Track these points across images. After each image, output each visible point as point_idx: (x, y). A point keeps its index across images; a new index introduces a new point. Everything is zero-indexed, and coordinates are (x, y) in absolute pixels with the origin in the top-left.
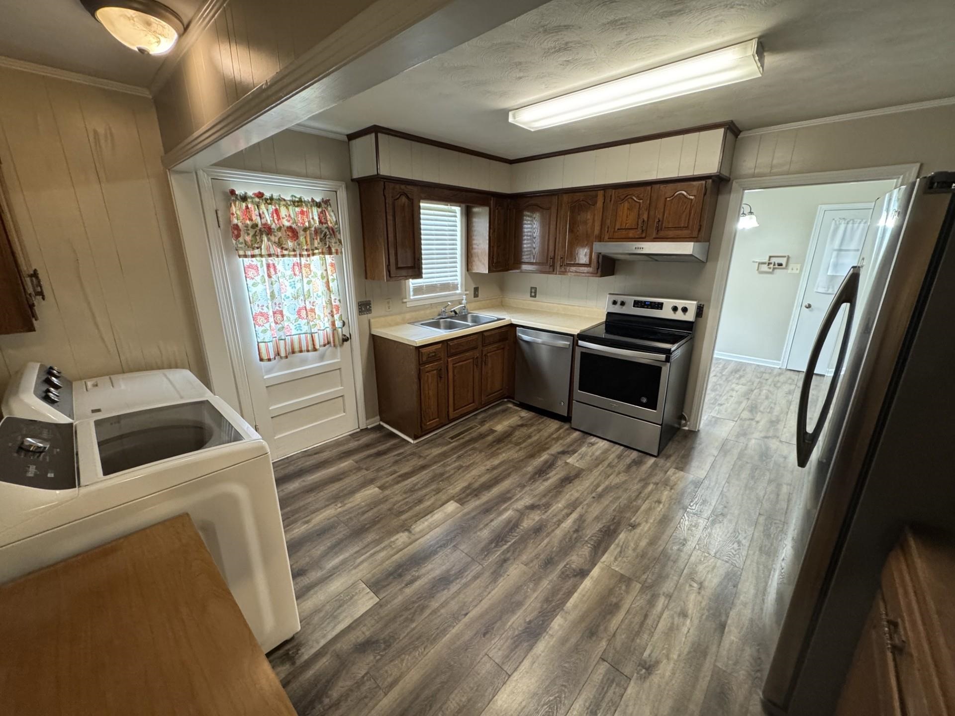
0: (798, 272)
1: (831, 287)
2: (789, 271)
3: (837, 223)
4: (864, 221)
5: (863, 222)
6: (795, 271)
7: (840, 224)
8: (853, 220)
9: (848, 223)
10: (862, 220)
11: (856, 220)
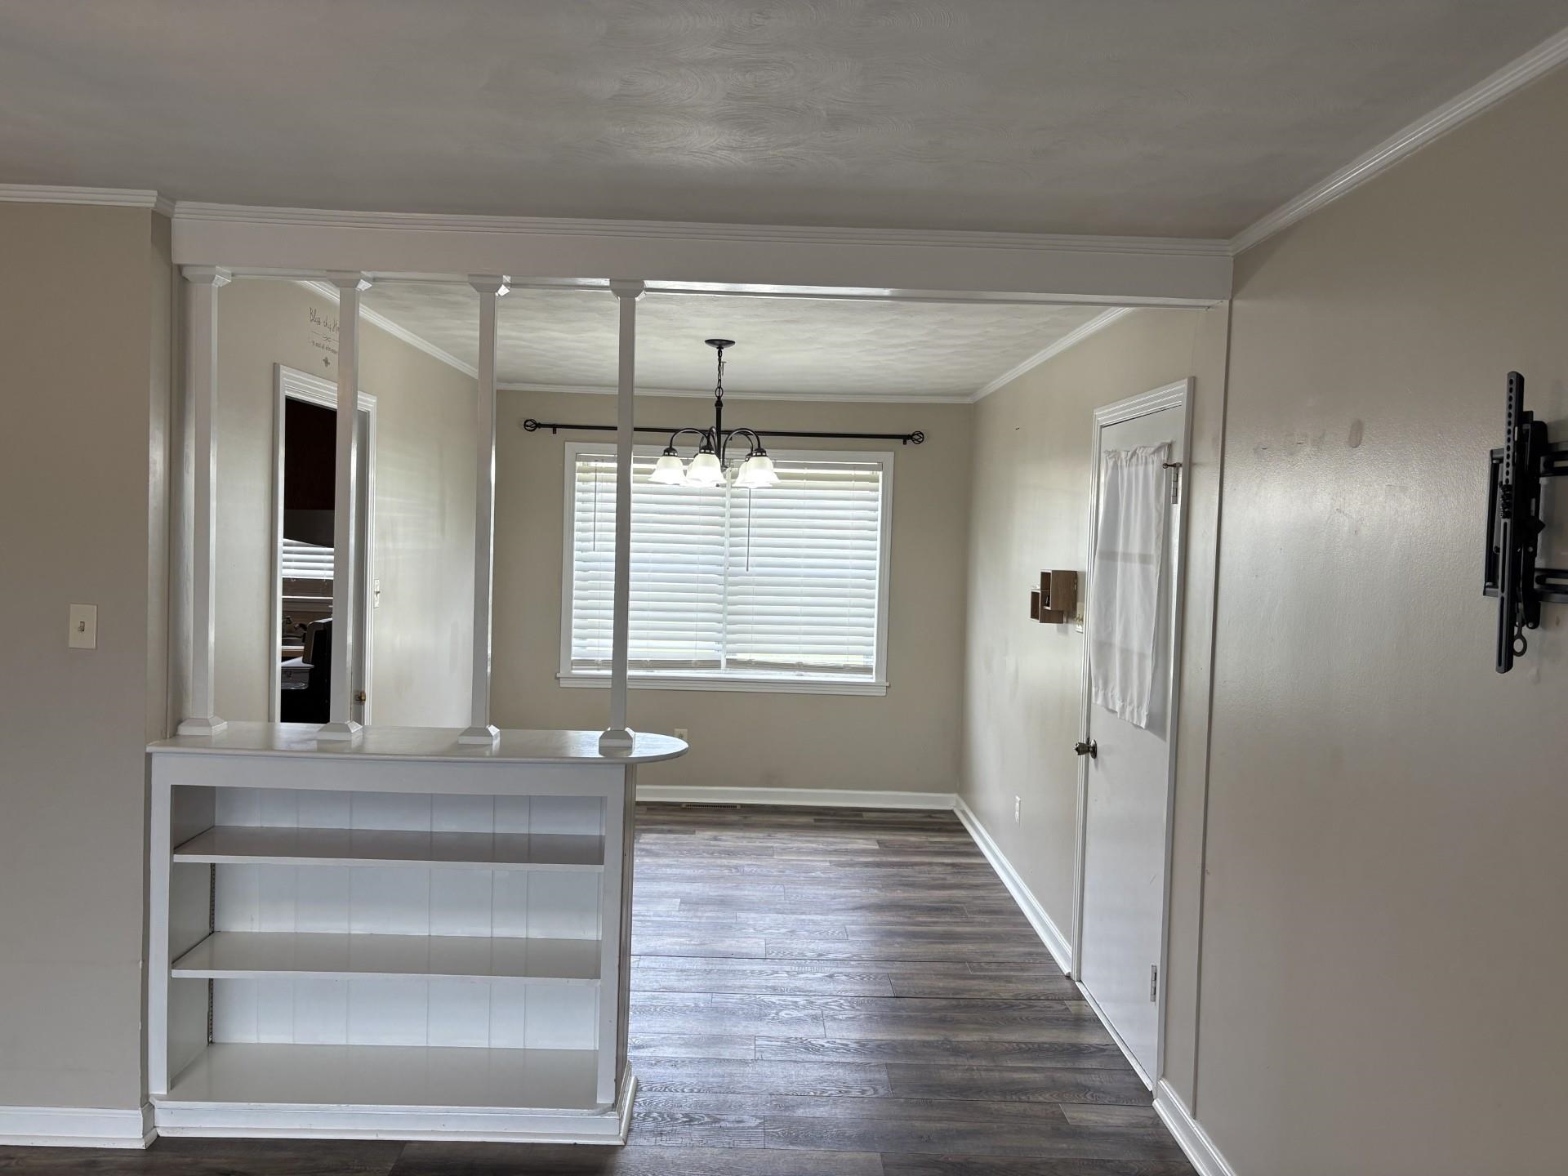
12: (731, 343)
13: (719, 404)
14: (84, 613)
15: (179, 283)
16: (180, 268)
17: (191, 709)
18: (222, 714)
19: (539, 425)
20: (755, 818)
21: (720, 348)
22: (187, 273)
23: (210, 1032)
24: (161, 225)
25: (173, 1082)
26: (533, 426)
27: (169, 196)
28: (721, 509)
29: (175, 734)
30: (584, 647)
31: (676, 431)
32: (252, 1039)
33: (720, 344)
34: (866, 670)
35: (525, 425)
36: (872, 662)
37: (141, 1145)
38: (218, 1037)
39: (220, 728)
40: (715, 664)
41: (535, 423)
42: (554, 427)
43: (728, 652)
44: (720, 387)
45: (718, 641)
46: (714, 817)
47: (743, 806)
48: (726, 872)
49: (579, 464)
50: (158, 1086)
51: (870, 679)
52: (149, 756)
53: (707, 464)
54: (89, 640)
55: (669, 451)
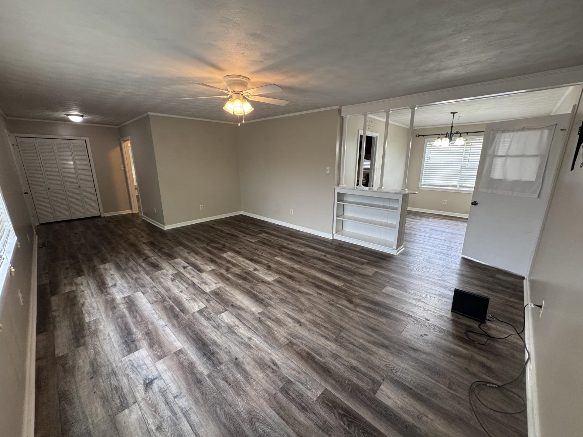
12: (456, 112)
13: (452, 127)
14: (328, 168)
15: (342, 119)
16: (342, 117)
17: (341, 182)
18: (345, 183)
19: (419, 136)
20: (460, 220)
21: (454, 114)
22: (343, 117)
23: (342, 228)
24: (340, 111)
25: (336, 232)
27: (341, 106)
28: (463, 151)
29: (339, 186)
30: (425, 182)
31: (439, 135)
32: (347, 230)
33: (454, 113)
37: (332, 239)
38: (343, 229)
39: (345, 185)
40: (456, 186)
42: (423, 136)
43: (460, 184)
44: (453, 123)
45: (458, 181)
46: (450, 218)
47: (458, 217)
48: (445, 227)
49: (428, 143)
50: (334, 232)
52: (335, 188)
53: (445, 140)
54: (328, 172)
55: (438, 138)
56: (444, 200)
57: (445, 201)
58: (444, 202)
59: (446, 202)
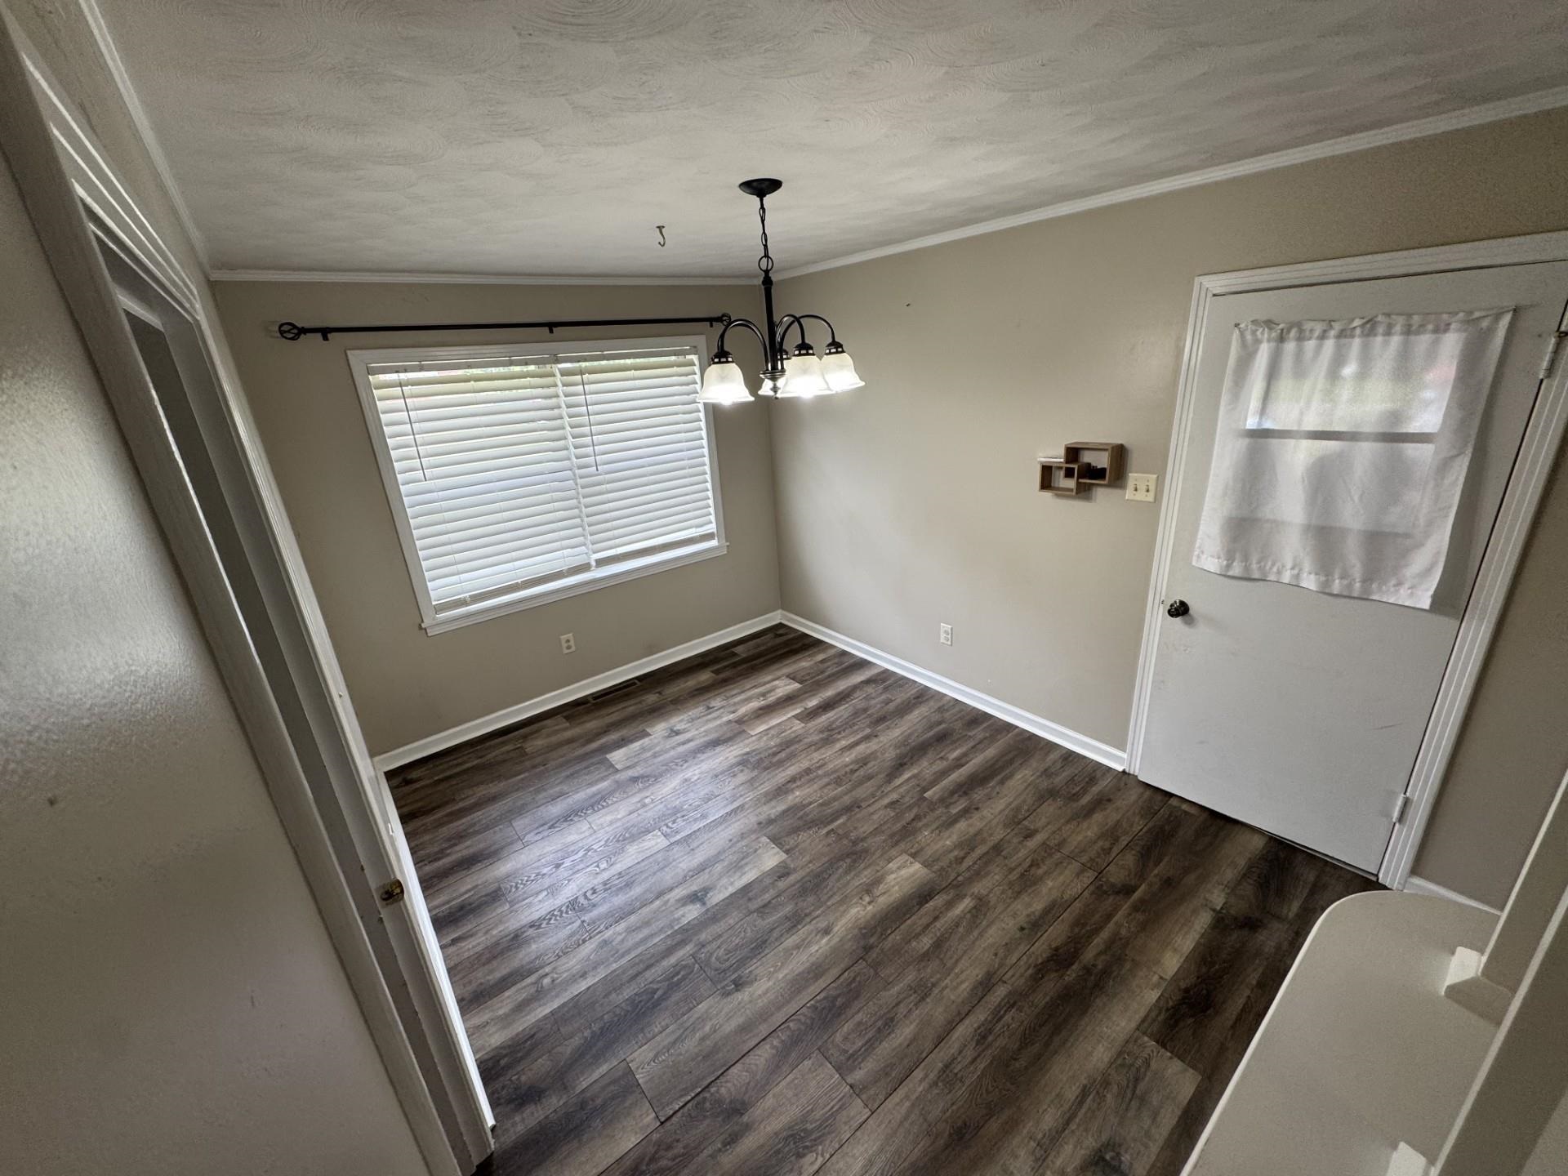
0: (1150, 497)
1: (1238, 555)
2: (1129, 494)
3: (1249, 337)
4: (1337, 326)
5: (1332, 333)
6: (1141, 496)
7: (1258, 342)
8: (1298, 325)
9: (1282, 339)
10: (1330, 322)
11: (1307, 326)
19: (301, 331)
26: (293, 332)
34: (710, 536)
35: (282, 333)
36: (712, 528)
41: (294, 327)
42: (325, 332)
43: (595, 553)
44: (766, 256)
45: (585, 546)
51: (714, 543)
56: (564, 637)
57: (568, 641)
58: (565, 645)
59: (572, 643)
